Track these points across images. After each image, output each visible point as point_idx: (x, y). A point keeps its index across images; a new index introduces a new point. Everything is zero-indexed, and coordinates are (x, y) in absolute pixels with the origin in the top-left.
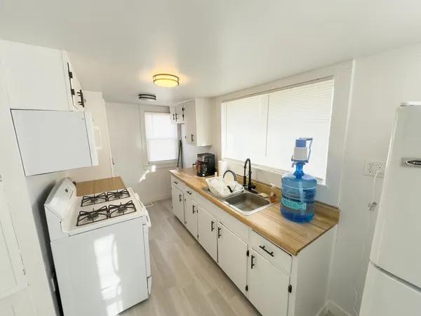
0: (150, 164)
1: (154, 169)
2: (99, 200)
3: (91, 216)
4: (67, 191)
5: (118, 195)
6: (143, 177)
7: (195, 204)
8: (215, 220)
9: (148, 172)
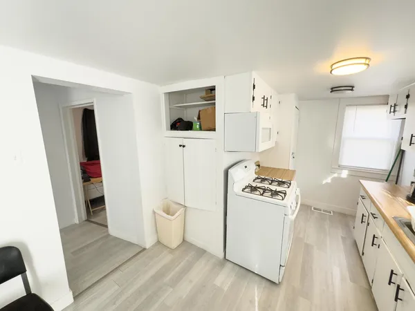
0: (341, 167)
1: (345, 174)
2: (266, 182)
3: (253, 189)
4: (246, 167)
5: (281, 183)
6: (329, 180)
7: (379, 234)
8: (398, 270)
9: (336, 175)
